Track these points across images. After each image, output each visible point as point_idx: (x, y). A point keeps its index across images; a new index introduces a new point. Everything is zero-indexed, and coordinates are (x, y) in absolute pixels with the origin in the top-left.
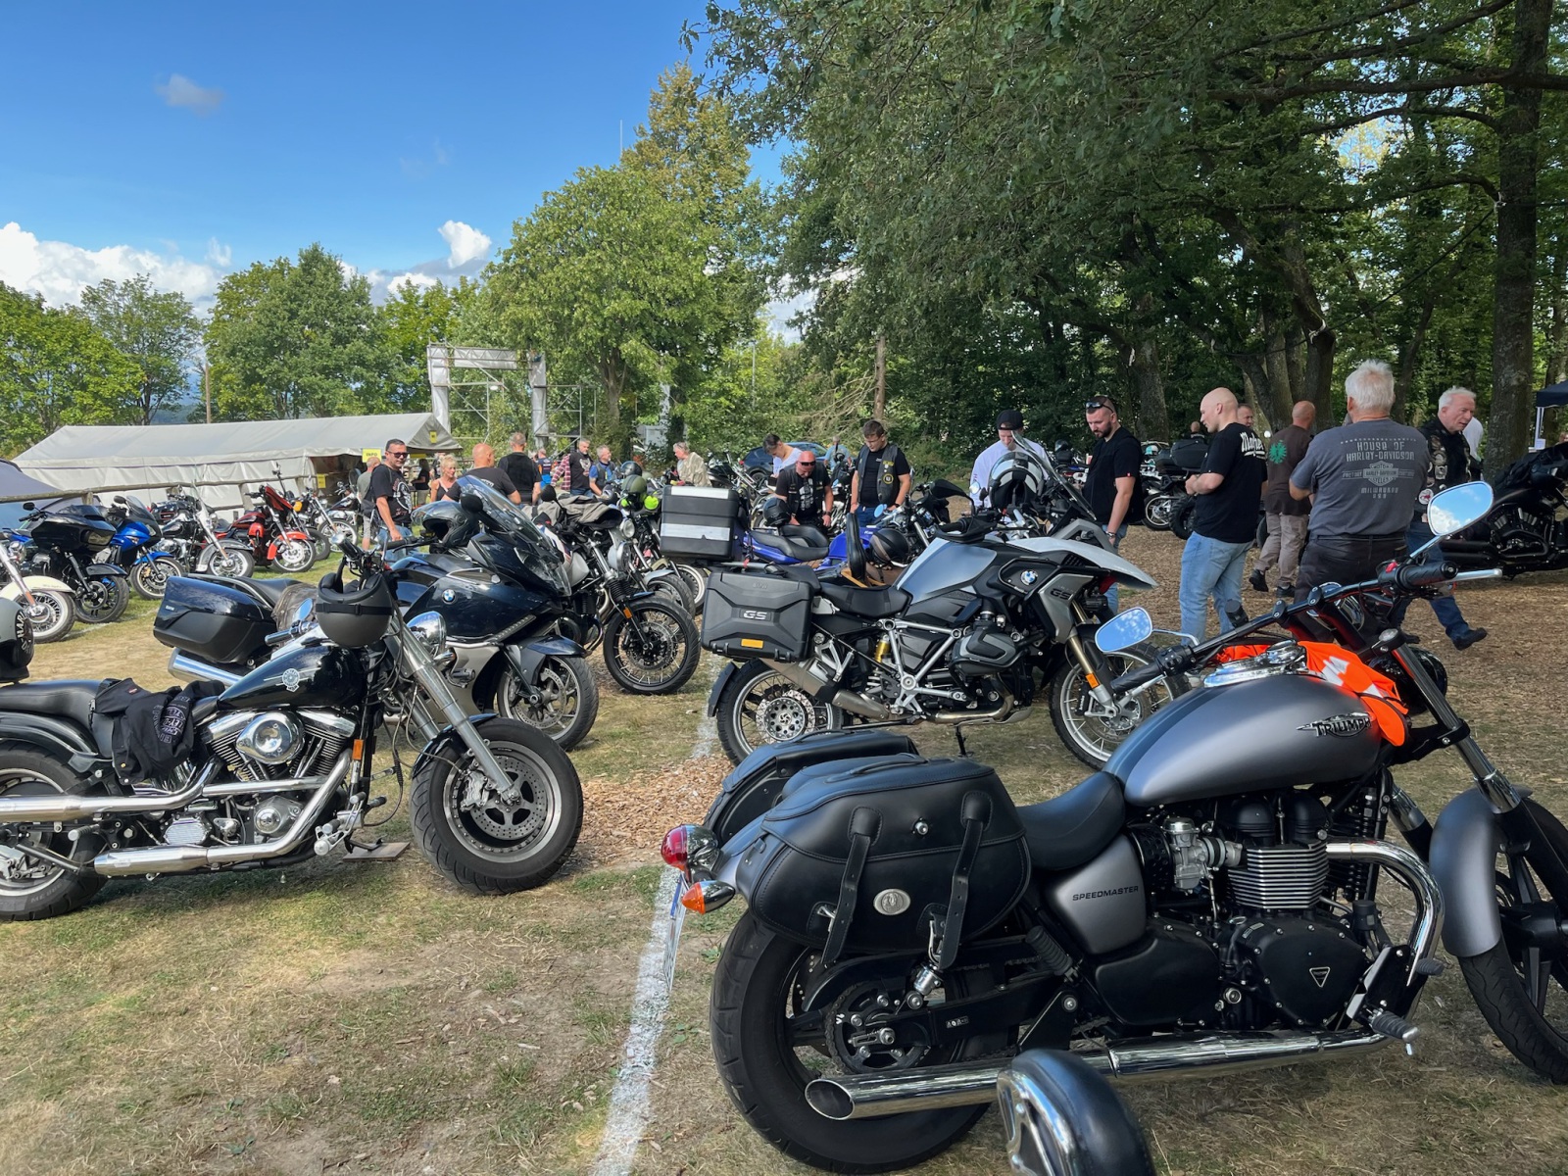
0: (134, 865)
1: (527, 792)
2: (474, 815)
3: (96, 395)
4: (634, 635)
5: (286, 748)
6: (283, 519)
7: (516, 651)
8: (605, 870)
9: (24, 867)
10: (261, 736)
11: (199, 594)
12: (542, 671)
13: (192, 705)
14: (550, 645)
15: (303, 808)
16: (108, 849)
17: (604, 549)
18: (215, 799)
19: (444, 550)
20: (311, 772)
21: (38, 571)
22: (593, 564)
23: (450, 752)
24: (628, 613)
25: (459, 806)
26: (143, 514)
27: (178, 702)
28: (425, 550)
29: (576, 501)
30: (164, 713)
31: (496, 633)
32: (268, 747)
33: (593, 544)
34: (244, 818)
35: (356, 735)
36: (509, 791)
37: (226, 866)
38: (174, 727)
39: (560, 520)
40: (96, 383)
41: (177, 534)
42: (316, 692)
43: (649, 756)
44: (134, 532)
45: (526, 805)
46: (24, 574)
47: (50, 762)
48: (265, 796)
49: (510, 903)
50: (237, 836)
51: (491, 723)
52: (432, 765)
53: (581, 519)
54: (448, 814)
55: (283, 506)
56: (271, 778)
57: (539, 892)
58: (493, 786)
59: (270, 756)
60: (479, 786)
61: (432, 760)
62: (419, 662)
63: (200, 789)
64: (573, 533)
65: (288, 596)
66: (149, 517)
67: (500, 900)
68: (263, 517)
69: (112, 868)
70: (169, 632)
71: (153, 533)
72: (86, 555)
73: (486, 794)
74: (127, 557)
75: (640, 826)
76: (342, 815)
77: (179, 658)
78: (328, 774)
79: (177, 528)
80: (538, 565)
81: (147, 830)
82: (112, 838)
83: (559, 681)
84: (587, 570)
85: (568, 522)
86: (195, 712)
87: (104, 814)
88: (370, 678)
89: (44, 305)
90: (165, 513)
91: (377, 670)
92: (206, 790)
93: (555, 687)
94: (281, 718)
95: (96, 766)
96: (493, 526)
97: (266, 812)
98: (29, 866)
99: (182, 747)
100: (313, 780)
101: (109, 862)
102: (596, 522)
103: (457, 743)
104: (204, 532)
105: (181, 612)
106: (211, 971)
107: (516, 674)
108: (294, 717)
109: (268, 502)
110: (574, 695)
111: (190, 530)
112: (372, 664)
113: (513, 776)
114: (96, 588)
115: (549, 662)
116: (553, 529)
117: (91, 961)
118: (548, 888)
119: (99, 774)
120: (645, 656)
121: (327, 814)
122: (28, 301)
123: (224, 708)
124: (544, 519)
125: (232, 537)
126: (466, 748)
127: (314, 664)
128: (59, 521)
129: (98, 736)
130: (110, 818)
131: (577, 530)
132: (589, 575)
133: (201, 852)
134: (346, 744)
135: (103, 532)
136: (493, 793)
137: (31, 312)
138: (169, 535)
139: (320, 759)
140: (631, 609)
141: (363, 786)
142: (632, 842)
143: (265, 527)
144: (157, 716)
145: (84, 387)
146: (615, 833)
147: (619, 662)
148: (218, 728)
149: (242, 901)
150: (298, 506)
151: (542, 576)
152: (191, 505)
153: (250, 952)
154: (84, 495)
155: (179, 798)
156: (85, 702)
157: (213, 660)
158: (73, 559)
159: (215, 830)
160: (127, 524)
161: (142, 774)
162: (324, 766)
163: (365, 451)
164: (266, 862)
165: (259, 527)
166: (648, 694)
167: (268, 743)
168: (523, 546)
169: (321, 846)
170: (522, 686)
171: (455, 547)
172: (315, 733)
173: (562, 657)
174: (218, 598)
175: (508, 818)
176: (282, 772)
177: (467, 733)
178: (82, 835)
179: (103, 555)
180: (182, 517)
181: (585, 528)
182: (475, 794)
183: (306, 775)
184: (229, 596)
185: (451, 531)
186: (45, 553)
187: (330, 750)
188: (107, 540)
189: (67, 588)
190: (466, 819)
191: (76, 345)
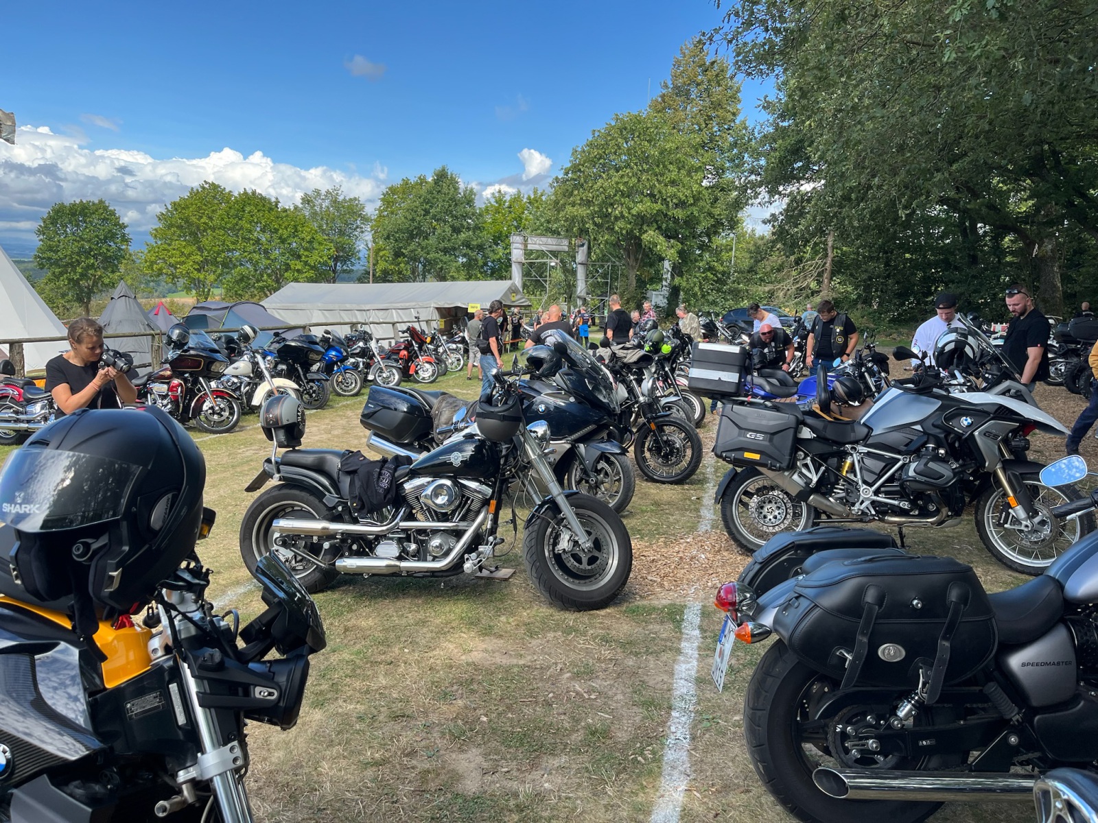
0: (358, 567)
1: (597, 545)
2: (564, 557)
3: (306, 263)
4: (656, 441)
5: (450, 502)
6: (420, 348)
7: (582, 447)
8: (645, 602)
9: (293, 562)
10: (436, 493)
11: (386, 397)
12: (598, 462)
13: (395, 470)
14: (602, 445)
15: (458, 541)
16: (342, 556)
17: (639, 381)
18: (405, 530)
19: (539, 378)
20: (463, 519)
21: (279, 374)
22: (631, 391)
23: (550, 513)
24: (653, 426)
25: (554, 549)
26: (340, 341)
27: (388, 468)
28: (527, 377)
29: (623, 348)
30: (380, 474)
31: (570, 434)
32: (441, 500)
33: (632, 378)
34: (421, 544)
35: (492, 497)
36: (586, 543)
37: (411, 573)
38: (385, 483)
39: (611, 361)
40: (307, 256)
41: (357, 355)
42: (471, 468)
43: (669, 527)
44: (334, 353)
45: (596, 554)
46: (272, 377)
47: (312, 498)
48: (435, 532)
49: (583, 618)
50: (420, 555)
51: (575, 496)
52: (539, 521)
53: (625, 360)
54: (547, 554)
55: (420, 339)
56: (439, 521)
57: (602, 612)
58: (576, 539)
59: (441, 506)
60: (567, 537)
61: (539, 517)
62: (534, 454)
63: (398, 523)
64: (621, 370)
65: (440, 402)
66: (343, 344)
67: (577, 615)
68: (408, 346)
69: (345, 567)
70: (370, 421)
71: (345, 354)
72: (307, 366)
73: (571, 544)
74: (328, 369)
75: (666, 576)
76: (481, 548)
77: (373, 437)
78: (474, 521)
79: (358, 351)
80: (600, 391)
81: (366, 546)
82: (345, 549)
83: (609, 469)
84: (627, 395)
85: (616, 362)
86: (396, 474)
87: (342, 534)
88: (502, 461)
89: (279, 205)
90: (350, 341)
91: (506, 457)
92: (401, 524)
93: (606, 474)
94: (448, 483)
95: (339, 503)
96: (573, 364)
97: (436, 542)
98: (296, 562)
99: (389, 496)
100: (465, 524)
101: (344, 564)
102: (635, 363)
103: (555, 508)
104: (374, 354)
105: (378, 409)
106: (403, 639)
107: (581, 463)
108: (456, 483)
109: (412, 336)
110: (619, 480)
111: (365, 353)
112: (504, 453)
113: (589, 533)
114: (312, 387)
115: (604, 457)
116: (607, 366)
117: (331, 624)
118: (608, 610)
119: (340, 508)
120: (663, 457)
121: (472, 547)
122: (270, 203)
123: (414, 474)
124: (601, 359)
125: (389, 358)
126: (560, 512)
127: (470, 450)
128: (293, 344)
129: (341, 485)
130: (346, 536)
131: (622, 368)
132: (628, 399)
133: (397, 563)
134: (486, 502)
135: (318, 353)
136: (576, 543)
137: (271, 209)
138: (353, 355)
139: (469, 510)
140: (656, 424)
141: (493, 531)
142: (662, 586)
143: (409, 353)
144: (376, 475)
145: (299, 257)
146: (649, 578)
147: (644, 459)
148: (408, 486)
149: (416, 597)
150: (429, 340)
151: (601, 398)
152: (366, 337)
153: (425, 630)
154: (304, 327)
155: (384, 528)
156: (335, 463)
157: (394, 440)
158: (299, 369)
159: (404, 550)
160: (330, 347)
161: (365, 511)
162: (472, 514)
163: (470, 304)
164: (433, 573)
165: (406, 353)
166: (663, 483)
167: (440, 498)
168: (592, 379)
169: (467, 566)
170: (584, 471)
171: (547, 376)
172: (467, 493)
173: (612, 454)
174: (398, 401)
175: (585, 560)
176: (445, 517)
177: (562, 501)
178: (331, 546)
179: (315, 367)
180: (361, 344)
181: (628, 367)
182: (564, 544)
183: (460, 520)
184: (405, 400)
185: (545, 366)
186: (283, 364)
187: (475, 506)
188: (319, 357)
189: (296, 386)
190: (558, 558)
191: (296, 231)
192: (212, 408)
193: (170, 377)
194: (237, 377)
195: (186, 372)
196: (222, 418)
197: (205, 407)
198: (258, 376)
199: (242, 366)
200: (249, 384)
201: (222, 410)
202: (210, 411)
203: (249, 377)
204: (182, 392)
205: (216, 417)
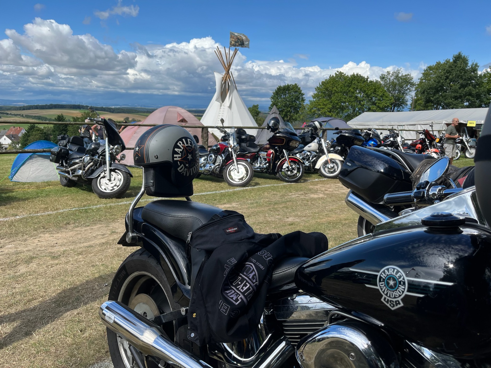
6: (430, 143)
21: (336, 152)
26: (377, 136)
41: (389, 145)
44: (373, 143)
46: (329, 152)
55: (432, 138)
68: (423, 142)
70: (346, 179)
71: (379, 143)
77: (351, 195)
79: (389, 143)
89: (369, 80)
90: (387, 138)
104: (398, 145)
105: (354, 168)
109: (426, 137)
111: (393, 144)
122: (364, 79)
125: (409, 149)
128: (347, 135)
135: (360, 141)
143: (422, 146)
145: (375, 104)
150: (437, 140)
152: (396, 136)
154: (358, 130)
158: (348, 149)
160: (370, 139)
163: (469, 122)
165: (420, 146)
186: (339, 146)
188: (361, 143)
189: (343, 159)
192: (288, 167)
193: (268, 149)
194: (309, 152)
195: (277, 146)
196: (293, 174)
197: (284, 167)
198: (320, 152)
199: (313, 145)
200: (315, 156)
201: (293, 169)
202: (287, 169)
203: (316, 152)
204: (272, 157)
205: (289, 173)
